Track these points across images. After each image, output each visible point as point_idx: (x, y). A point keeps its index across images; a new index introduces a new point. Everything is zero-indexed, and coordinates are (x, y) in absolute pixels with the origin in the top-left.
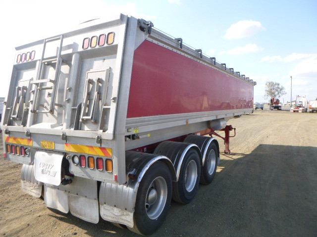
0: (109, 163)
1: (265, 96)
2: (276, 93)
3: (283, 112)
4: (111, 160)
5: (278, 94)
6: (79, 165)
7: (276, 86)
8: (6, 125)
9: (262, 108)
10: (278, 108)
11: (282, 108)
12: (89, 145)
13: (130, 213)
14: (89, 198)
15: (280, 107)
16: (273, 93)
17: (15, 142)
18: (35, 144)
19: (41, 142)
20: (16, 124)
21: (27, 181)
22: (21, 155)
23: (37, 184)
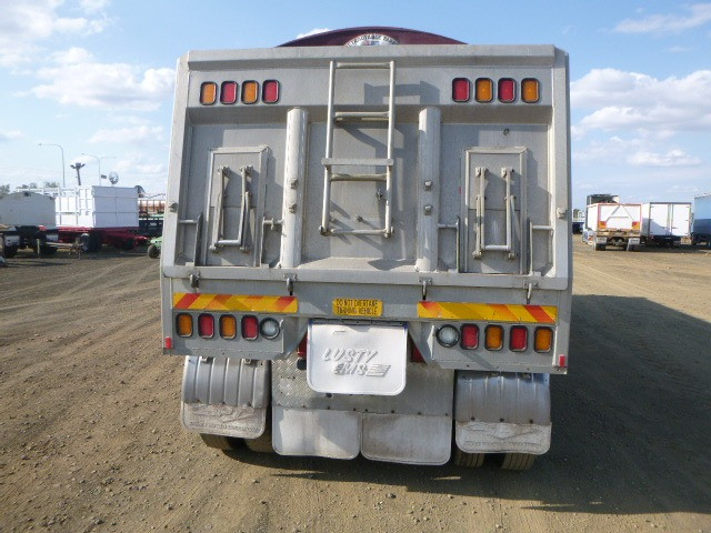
0: (544, 335)
4: (550, 330)
6: (458, 345)
8: (191, 265)
12: (495, 302)
13: (541, 428)
14: (428, 416)
17: (223, 308)
18: (309, 309)
19: (335, 303)
20: (224, 262)
21: (208, 404)
22: (244, 337)
23: (250, 405)
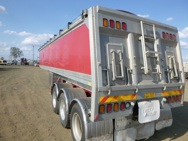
0: (180, 97)
1: (10, 56)
2: (18, 54)
3: (30, 66)
5: (19, 55)
7: (18, 50)
8: (109, 86)
9: (16, 64)
10: (27, 64)
11: (30, 64)
15: (28, 63)
16: (16, 55)
17: (116, 101)
18: (139, 98)
19: (145, 95)
20: (116, 84)
21: (96, 137)
22: (121, 110)
23: (109, 133)
